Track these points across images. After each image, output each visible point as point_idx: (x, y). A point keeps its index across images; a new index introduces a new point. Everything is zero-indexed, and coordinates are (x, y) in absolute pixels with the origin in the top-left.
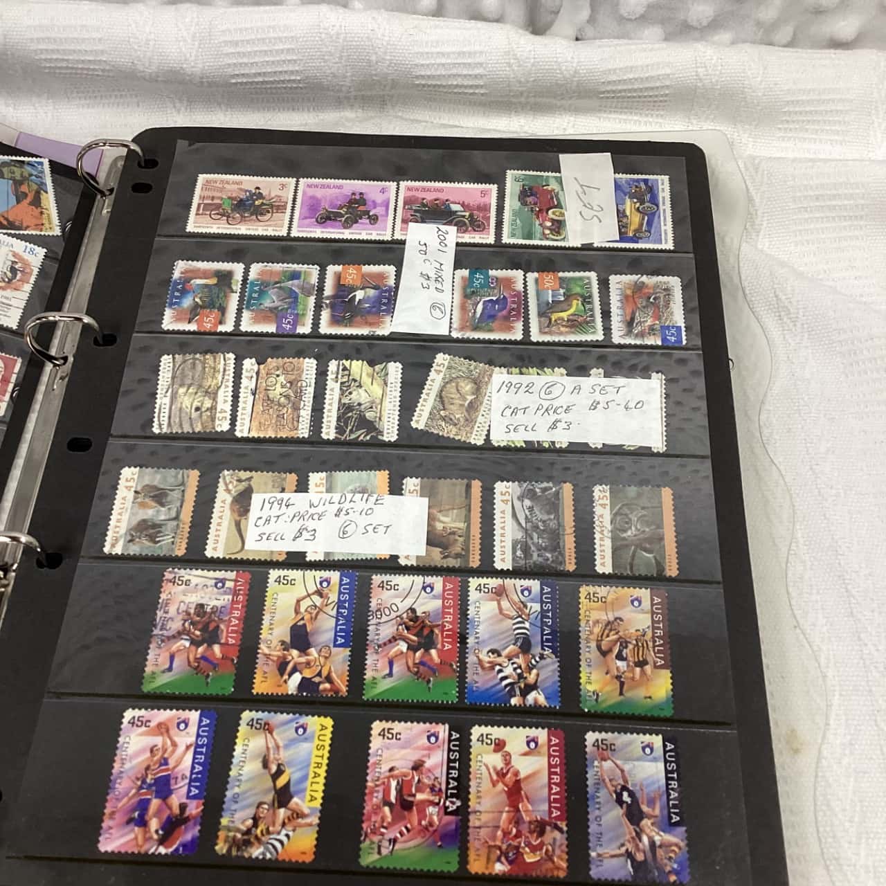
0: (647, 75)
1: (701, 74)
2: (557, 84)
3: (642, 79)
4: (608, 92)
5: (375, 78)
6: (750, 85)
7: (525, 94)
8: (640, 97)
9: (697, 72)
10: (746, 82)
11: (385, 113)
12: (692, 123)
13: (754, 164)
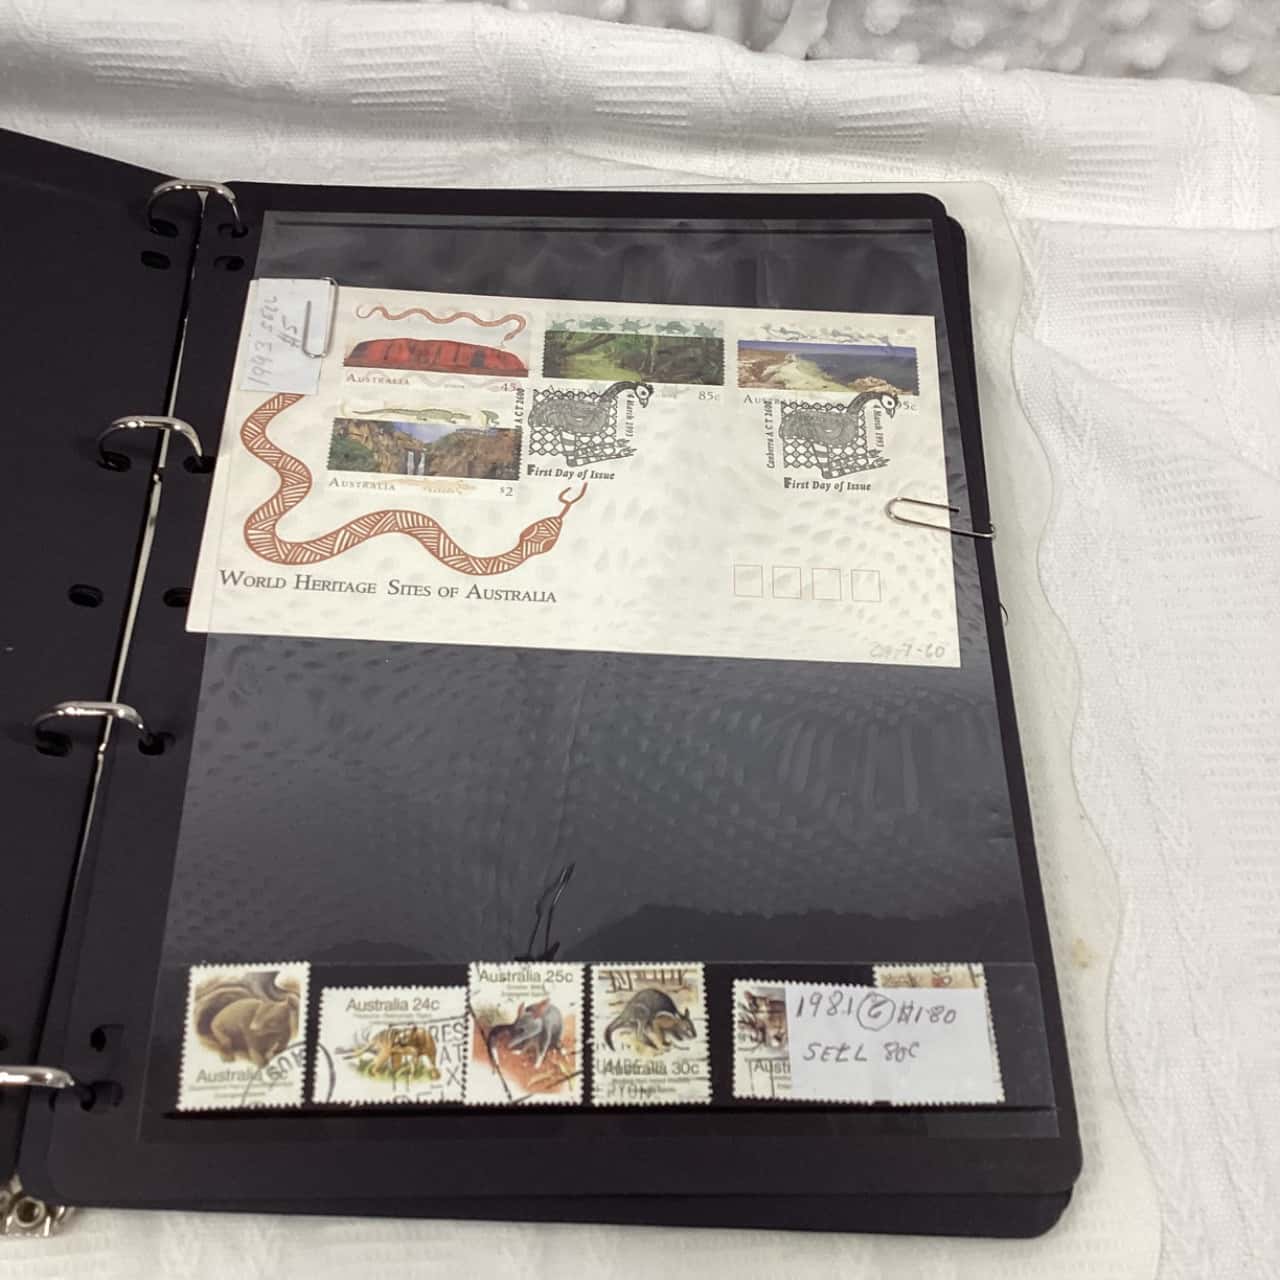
0: (898, 109)
1: (967, 110)
2: (782, 119)
3: (891, 114)
4: (847, 129)
5: (543, 102)
6: (1029, 125)
7: (740, 129)
8: (887, 137)
9: (961, 107)
10: (1025, 122)
11: (550, 145)
12: (951, 170)
13: (1032, 229)
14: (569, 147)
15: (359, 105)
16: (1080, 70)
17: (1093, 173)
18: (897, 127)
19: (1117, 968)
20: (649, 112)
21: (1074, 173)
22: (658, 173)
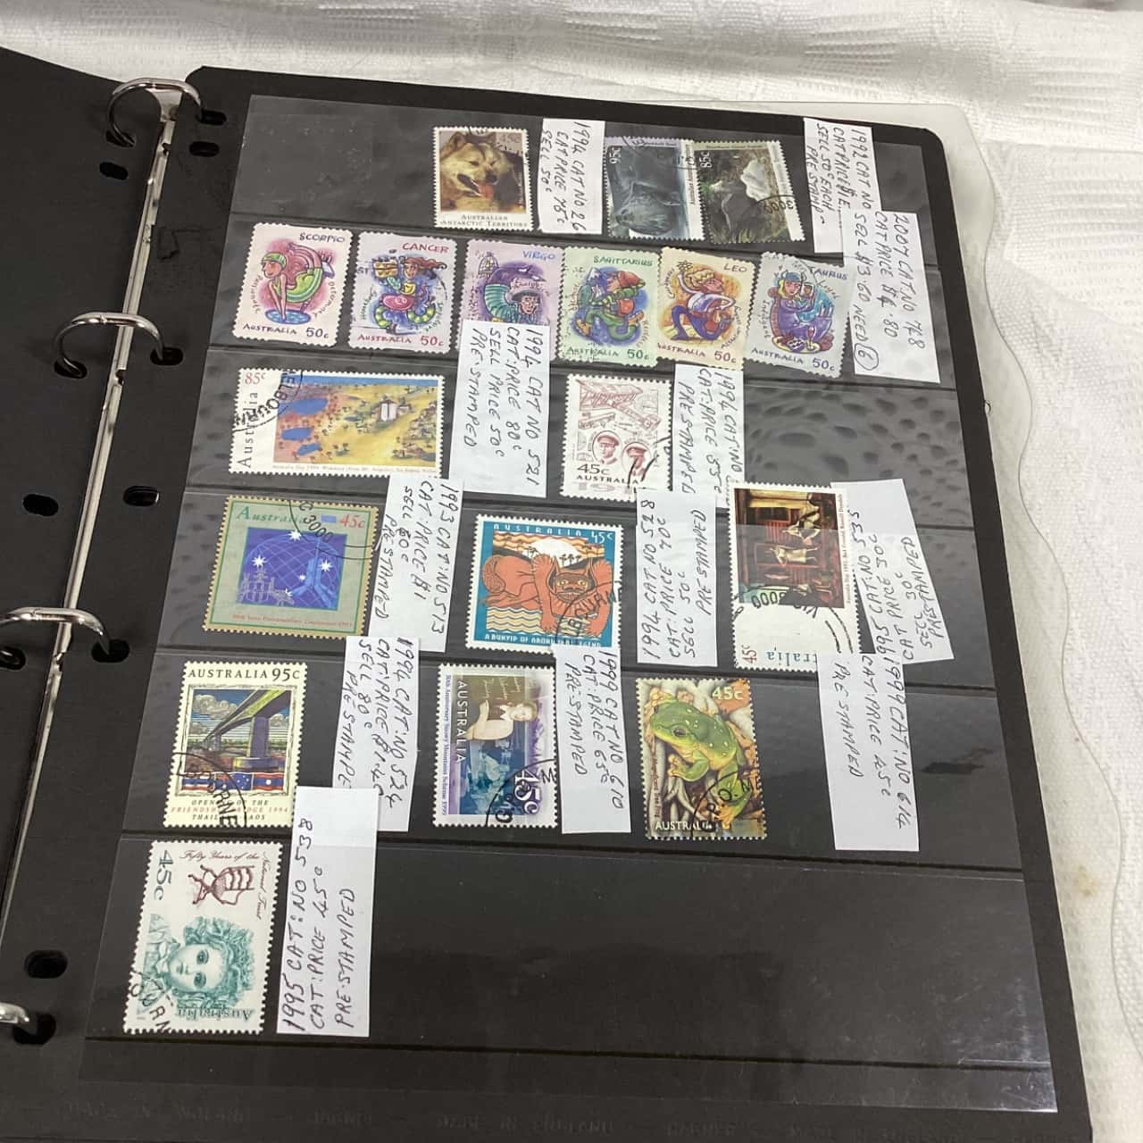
0: (868, 28)
1: (937, 32)
2: (753, 33)
3: (862, 33)
4: (817, 48)
6: (997, 48)
7: (709, 46)
8: (856, 57)
9: (931, 28)
10: (993, 45)
11: (514, 61)
13: (1002, 151)
14: (533, 63)
15: (325, 11)
17: (1057, 100)
18: (866, 47)
19: (1121, 895)
20: (620, 25)
21: (1038, 99)
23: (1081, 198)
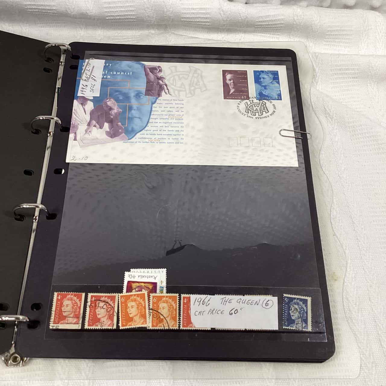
0: (274, 19)
1: (295, 19)
2: (239, 22)
3: (272, 20)
4: (259, 25)
5: (165, 18)
6: (314, 23)
7: (226, 26)
8: (271, 27)
9: (294, 18)
10: (313, 22)
11: (167, 31)
12: (290, 38)
13: (316, 56)
14: (173, 32)
15: (108, 19)
16: (330, 7)
17: (334, 38)
18: (274, 24)
19: (346, 281)
20: (198, 20)
21: (328, 38)
22: (201, 40)
23: (340, 70)
